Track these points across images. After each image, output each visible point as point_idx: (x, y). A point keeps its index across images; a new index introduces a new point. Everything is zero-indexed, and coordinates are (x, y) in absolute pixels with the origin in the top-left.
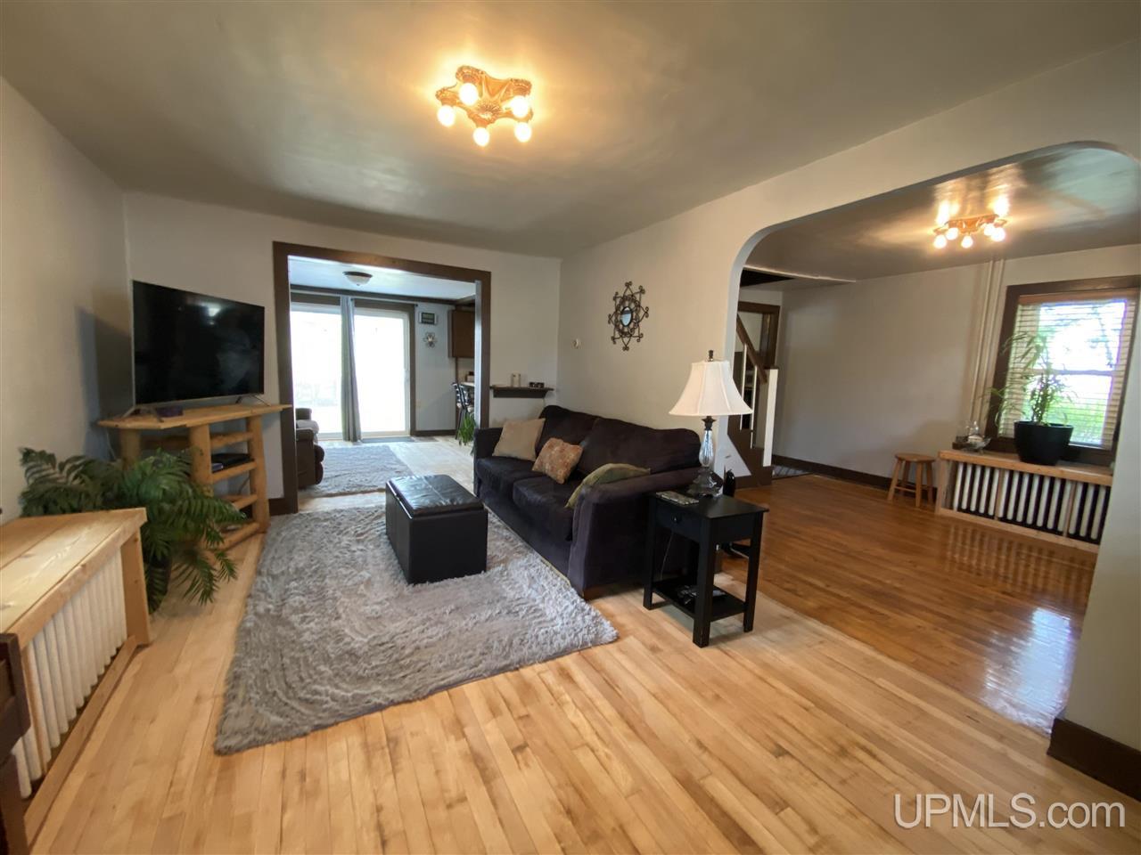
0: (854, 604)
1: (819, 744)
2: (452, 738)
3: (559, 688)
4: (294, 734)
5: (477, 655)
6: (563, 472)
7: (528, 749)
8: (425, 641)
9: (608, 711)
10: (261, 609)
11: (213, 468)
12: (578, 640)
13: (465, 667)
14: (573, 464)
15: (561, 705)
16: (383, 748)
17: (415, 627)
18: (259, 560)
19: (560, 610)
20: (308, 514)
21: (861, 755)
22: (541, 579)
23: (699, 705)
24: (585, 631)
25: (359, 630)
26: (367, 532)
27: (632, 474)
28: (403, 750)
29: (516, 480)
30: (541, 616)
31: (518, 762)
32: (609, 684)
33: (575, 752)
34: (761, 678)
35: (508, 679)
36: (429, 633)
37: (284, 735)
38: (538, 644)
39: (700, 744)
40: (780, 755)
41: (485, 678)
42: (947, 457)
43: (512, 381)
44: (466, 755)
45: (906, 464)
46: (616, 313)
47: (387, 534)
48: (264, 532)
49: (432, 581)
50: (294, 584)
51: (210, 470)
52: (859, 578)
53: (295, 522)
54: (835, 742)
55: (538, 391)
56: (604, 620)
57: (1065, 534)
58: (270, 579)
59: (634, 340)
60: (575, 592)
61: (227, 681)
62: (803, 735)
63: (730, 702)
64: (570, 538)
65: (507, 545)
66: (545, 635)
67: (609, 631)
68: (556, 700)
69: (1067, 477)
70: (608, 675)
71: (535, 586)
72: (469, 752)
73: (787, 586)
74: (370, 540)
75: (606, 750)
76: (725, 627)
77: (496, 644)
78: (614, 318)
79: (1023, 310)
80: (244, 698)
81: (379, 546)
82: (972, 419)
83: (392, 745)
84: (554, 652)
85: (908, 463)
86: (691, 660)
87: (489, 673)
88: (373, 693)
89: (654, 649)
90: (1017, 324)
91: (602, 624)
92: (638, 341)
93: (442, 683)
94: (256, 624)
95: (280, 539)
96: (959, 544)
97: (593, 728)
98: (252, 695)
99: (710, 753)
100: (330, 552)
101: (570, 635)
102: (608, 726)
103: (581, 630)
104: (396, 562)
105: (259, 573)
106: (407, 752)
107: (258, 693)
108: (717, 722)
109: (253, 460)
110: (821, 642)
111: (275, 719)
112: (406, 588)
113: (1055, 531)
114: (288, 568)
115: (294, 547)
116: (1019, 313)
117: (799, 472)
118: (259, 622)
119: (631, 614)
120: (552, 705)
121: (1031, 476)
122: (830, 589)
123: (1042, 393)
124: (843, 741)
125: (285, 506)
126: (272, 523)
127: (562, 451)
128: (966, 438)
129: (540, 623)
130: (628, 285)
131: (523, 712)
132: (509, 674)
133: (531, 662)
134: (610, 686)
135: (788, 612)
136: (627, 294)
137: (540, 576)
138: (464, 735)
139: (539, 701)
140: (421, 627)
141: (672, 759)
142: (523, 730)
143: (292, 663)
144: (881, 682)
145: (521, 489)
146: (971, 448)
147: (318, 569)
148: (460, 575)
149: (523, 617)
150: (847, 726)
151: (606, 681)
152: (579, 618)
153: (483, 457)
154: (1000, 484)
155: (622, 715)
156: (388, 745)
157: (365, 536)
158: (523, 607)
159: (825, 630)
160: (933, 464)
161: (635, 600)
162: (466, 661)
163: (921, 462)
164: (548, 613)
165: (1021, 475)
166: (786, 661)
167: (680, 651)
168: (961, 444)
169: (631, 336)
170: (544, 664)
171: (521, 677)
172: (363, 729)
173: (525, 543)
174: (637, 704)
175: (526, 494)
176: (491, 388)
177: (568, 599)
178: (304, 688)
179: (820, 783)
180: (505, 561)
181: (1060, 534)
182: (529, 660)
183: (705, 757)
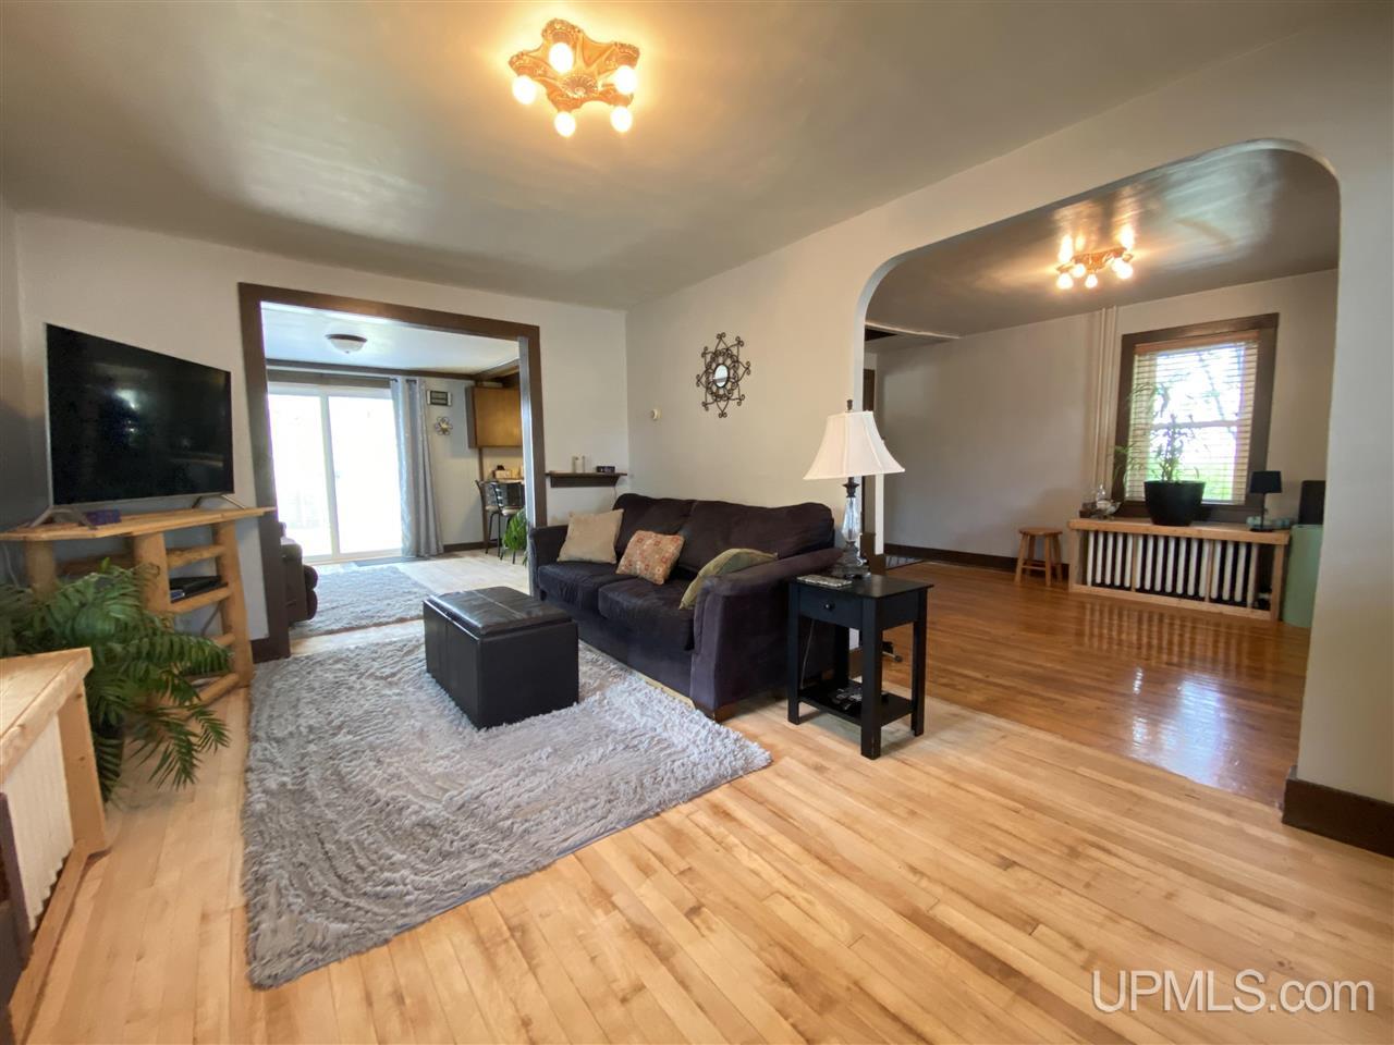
0: (1022, 692)
1: (1045, 847)
2: (599, 912)
3: (719, 829)
4: (370, 944)
5: (603, 803)
6: (661, 570)
7: (704, 910)
8: (526, 796)
9: (791, 848)
10: (272, 785)
11: (173, 596)
12: (726, 769)
13: (592, 821)
14: (674, 558)
15: (728, 849)
16: (506, 941)
17: (506, 781)
18: (249, 723)
19: (691, 737)
20: (307, 658)
21: (1093, 852)
22: (654, 703)
23: (893, 823)
24: (730, 758)
25: (425, 793)
26: (399, 671)
27: (759, 559)
28: (535, 936)
29: (602, 584)
30: (668, 746)
31: (697, 927)
32: (780, 817)
33: (765, 902)
34: (952, 784)
35: (648, 827)
36: (528, 784)
37: (357, 944)
38: (677, 779)
39: (914, 870)
40: (1008, 867)
41: (619, 831)
42: (1077, 526)
43: (574, 464)
44: (626, 930)
45: (1031, 538)
46: (706, 372)
47: (428, 671)
48: (248, 686)
49: (510, 722)
50: (312, 747)
51: (168, 598)
52: (1015, 665)
53: (290, 668)
54: (1062, 844)
55: (607, 477)
56: (749, 743)
57: (1207, 599)
58: (275, 745)
59: (732, 403)
60: (702, 714)
61: (245, 887)
62: (1024, 841)
63: (928, 816)
64: (690, 645)
65: (595, 669)
66: (682, 769)
67: (760, 756)
68: (720, 843)
69: (1204, 536)
70: (773, 804)
71: (649, 713)
72: (628, 927)
73: (944, 681)
74: (407, 682)
75: (805, 895)
76: (892, 733)
77: (622, 787)
78: (704, 380)
79: (1139, 361)
80: (279, 904)
81: (421, 687)
82: (1097, 485)
83: (518, 935)
84: (700, 787)
85: (1033, 537)
86: (867, 776)
87: (623, 823)
88: (472, 872)
89: (819, 769)
90: (1135, 376)
91: (747, 746)
92: (739, 404)
93: (566, 844)
94: (268, 804)
95: (273, 692)
96: (1106, 621)
97: (779, 872)
98: (291, 900)
99: (929, 878)
100: (354, 701)
101: (714, 764)
102: (798, 867)
103: (726, 757)
104: (453, 704)
105: (253, 738)
106: (543, 942)
107: (298, 896)
108: (922, 841)
109: (226, 585)
110: (1003, 737)
111: (339, 927)
112: (476, 736)
113: (1196, 597)
114: (298, 727)
115: (298, 700)
116: (1136, 364)
117: (911, 560)
118: (273, 801)
119: (776, 732)
120: (717, 851)
121: (1167, 539)
122: (991, 679)
123: (1169, 448)
124: (1069, 841)
125: (273, 649)
126: (258, 672)
127: (657, 543)
128: (1094, 504)
129: (670, 755)
130: (721, 337)
131: (683, 865)
132: (649, 821)
133: (674, 803)
134: (781, 817)
135: (954, 709)
136: (720, 348)
137: (651, 701)
138: (615, 907)
139: (698, 848)
140: (516, 780)
141: (888, 892)
142: (691, 887)
143: (339, 849)
144: (1082, 770)
145: (610, 595)
146: (1101, 515)
147: (343, 722)
148: (546, 710)
149: (646, 751)
150: (1067, 823)
151: (774, 812)
152: (718, 743)
153: (547, 564)
154: (1135, 550)
155: (808, 850)
156: (513, 936)
157: (399, 676)
158: (643, 738)
159: (1002, 722)
160: (1060, 537)
161: (777, 715)
162: (589, 813)
163: (1046, 536)
164: (676, 742)
165: (1156, 538)
166: (975, 762)
167: (848, 767)
168: (1089, 512)
169: (729, 399)
170: (690, 804)
171: (665, 822)
172: (470, 921)
173: (621, 664)
174: (820, 833)
175: (619, 599)
176: (547, 475)
177: (697, 723)
178: (366, 880)
179: (1064, 890)
180: (601, 688)
181: (1202, 599)
182: (671, 800)
183: (924, 883)
